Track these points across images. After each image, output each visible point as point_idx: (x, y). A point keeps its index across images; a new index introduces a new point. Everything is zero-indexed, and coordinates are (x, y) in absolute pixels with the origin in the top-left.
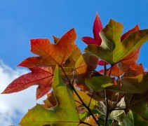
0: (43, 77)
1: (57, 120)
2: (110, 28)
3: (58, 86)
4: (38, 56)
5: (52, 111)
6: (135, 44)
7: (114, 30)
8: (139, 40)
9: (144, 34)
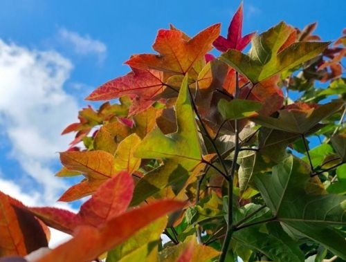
0: (149, 84)
1: (176, 153)
2: (275, 33)
3: (184, 104)
4: (158, 54)
5: (171, 139)
6: (295, 60)
7: (279, 36)
8: (303, 55)
9: (312, 48)
